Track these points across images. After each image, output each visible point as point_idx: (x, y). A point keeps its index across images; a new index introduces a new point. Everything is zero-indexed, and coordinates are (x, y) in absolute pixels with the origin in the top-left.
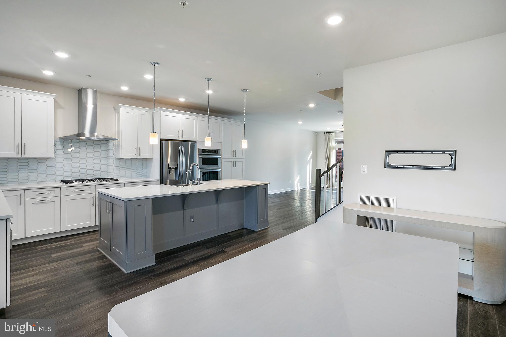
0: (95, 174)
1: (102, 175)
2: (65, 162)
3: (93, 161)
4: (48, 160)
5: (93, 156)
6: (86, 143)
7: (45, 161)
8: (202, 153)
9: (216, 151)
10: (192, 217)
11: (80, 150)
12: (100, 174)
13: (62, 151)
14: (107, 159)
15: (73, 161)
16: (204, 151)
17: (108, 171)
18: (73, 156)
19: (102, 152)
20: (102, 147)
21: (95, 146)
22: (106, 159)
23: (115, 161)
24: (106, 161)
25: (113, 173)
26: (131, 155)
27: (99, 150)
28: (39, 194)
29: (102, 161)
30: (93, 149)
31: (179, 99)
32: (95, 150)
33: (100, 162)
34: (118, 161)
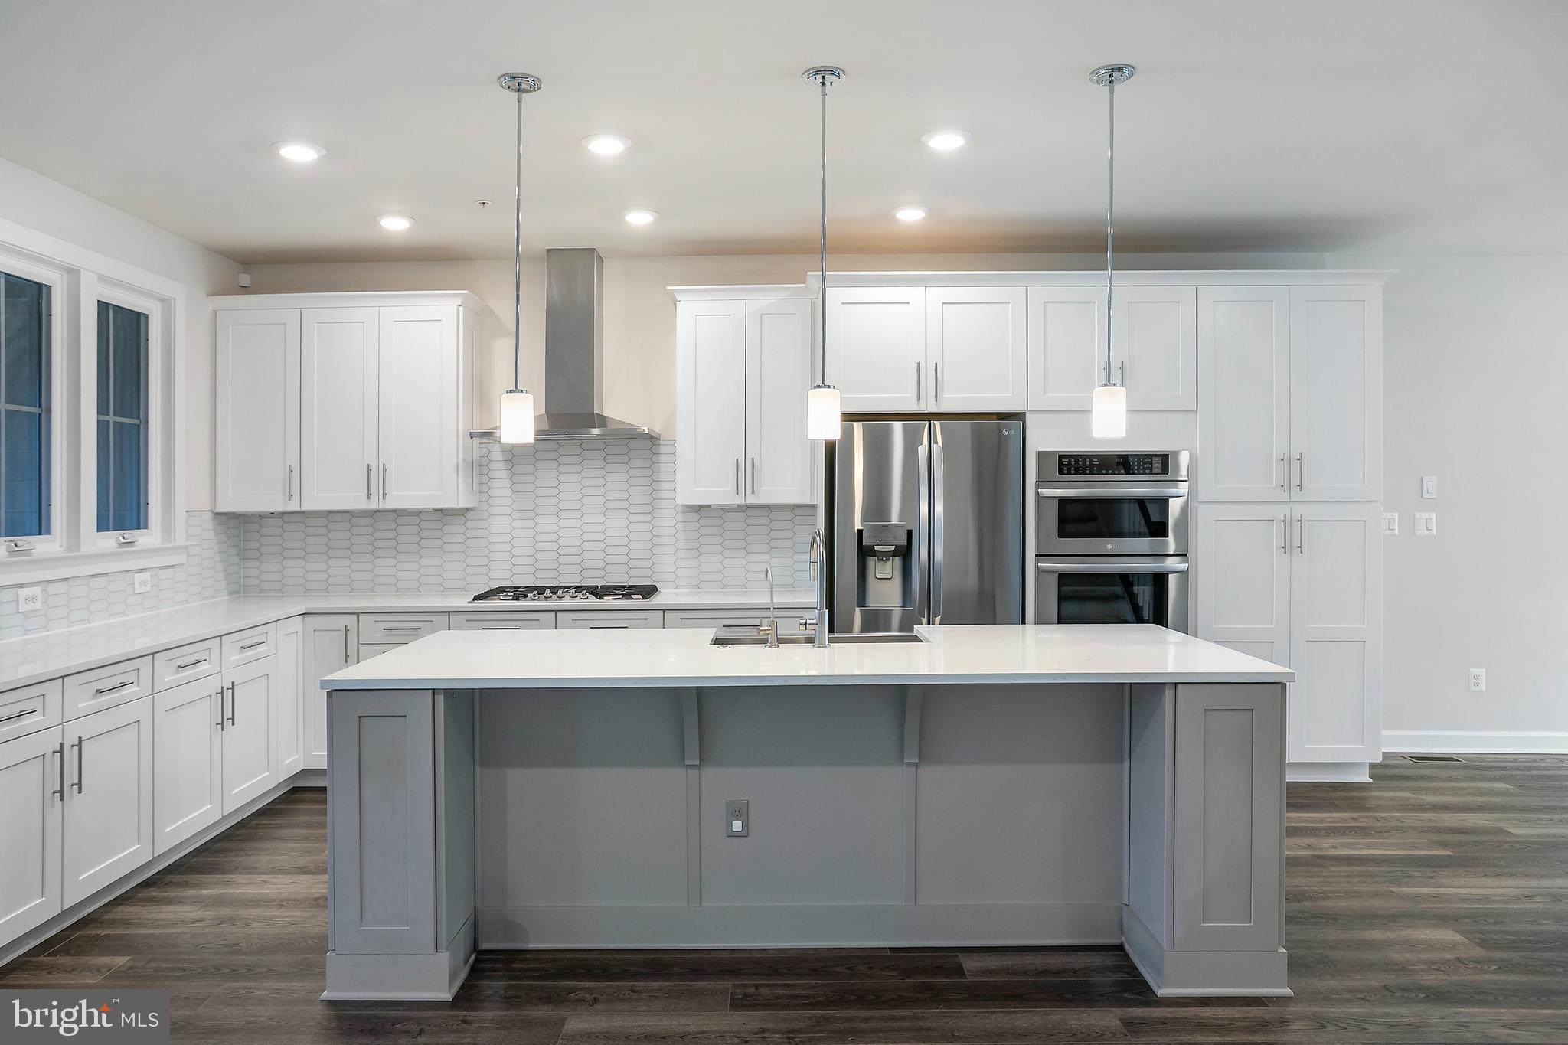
0: (609, 569)
1: (632, 573)
2: (516, 524)
3: (602, 519)
4: (469, 515)
5: (601, 500)
6: (578, 450)
7: (463, 519)
8: (1061, 472)
9: (1157, 463)
10: (738, 811)
11: (562, 478)
12: (624, 569)
13: (508, 483)
14: (652, 508)
15: (539, 520)
16: (1071, 464)
17: (655, 559)
18: (539, 501)
19: (632, 481)
20: (633, 463)
21: (609, 459)
22: (649, 508)
23: (680, 517)
24: (648, 518)
25: (672, 568)
26: (721, 493)
27: (624, 477)
28: (394, 632)
29: (632, 518)
30: (601, 473)
31: (897, 216)
32: (609, 477)
33: (625, 523)
34: (694, 516)
